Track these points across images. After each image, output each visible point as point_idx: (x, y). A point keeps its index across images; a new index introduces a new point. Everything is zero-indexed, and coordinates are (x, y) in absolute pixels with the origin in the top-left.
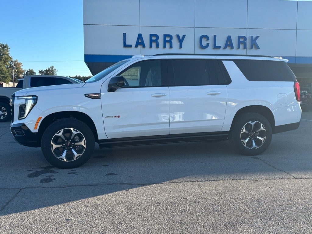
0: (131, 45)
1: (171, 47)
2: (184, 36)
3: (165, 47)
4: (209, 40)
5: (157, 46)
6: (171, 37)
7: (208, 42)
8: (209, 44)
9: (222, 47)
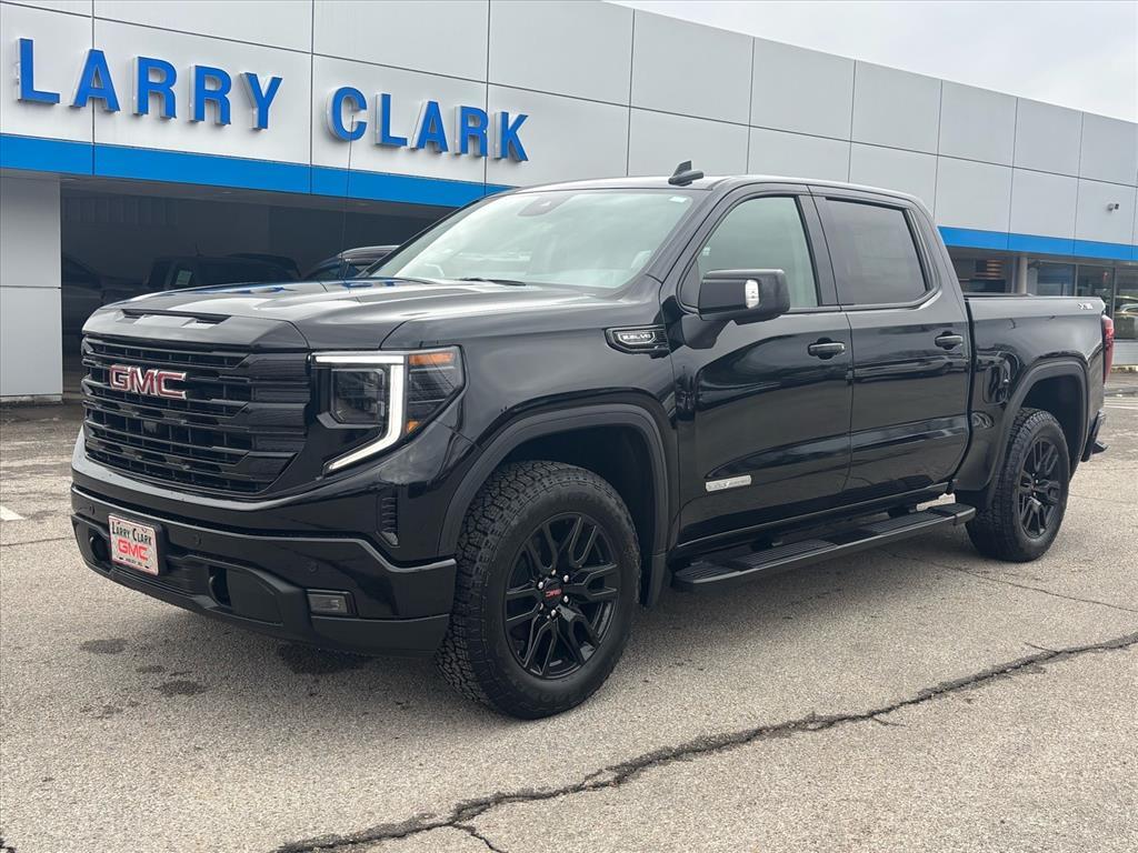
0: (58, 95)
1: (224, 119)
2: (276, 82)
3: (199, 117)
4: (365, 108)
5: (169, 113)
6: (222, 78)
7: (362, 116)
8: (365, 123)
9: (409, 141)
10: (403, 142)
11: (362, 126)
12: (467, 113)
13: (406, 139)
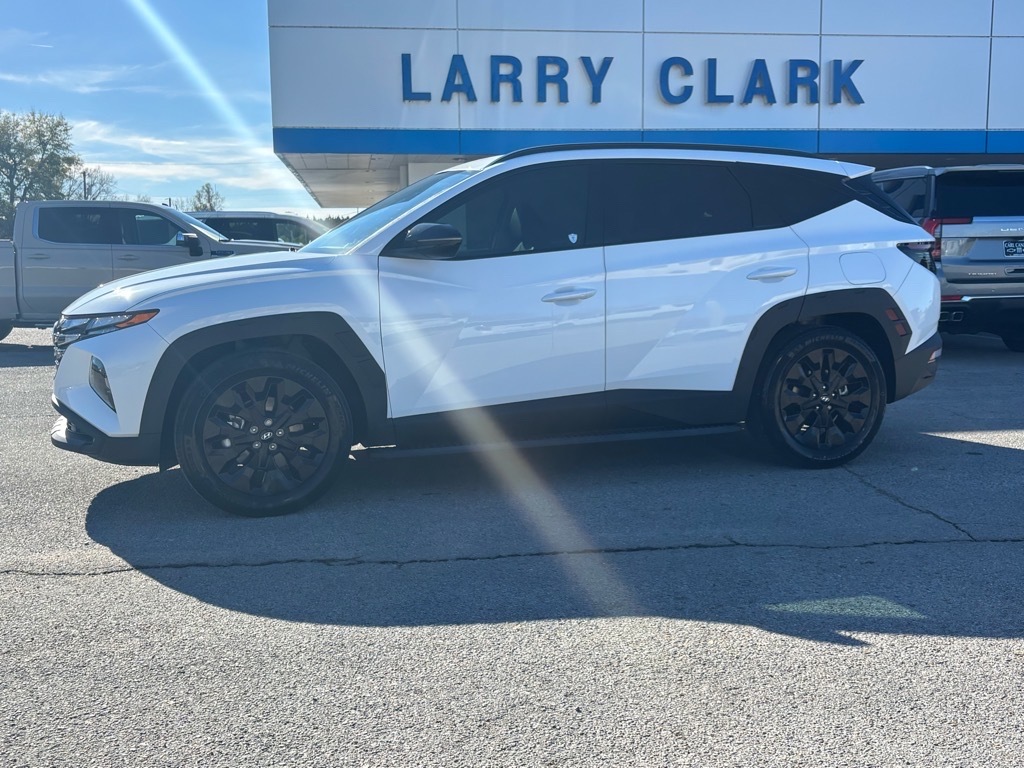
0: (430, 94)
1: (563, 97)
2: (607, 63)
3: (541, 97)
4: (691, 73)
5: (517, 96)
6: (562, 63)
7: (688, 81)
8: (691, 87)
9: (735, 99)
10: (728, 99)
11: (687, 91)
12: (795, 65)
13: (732, 97)
